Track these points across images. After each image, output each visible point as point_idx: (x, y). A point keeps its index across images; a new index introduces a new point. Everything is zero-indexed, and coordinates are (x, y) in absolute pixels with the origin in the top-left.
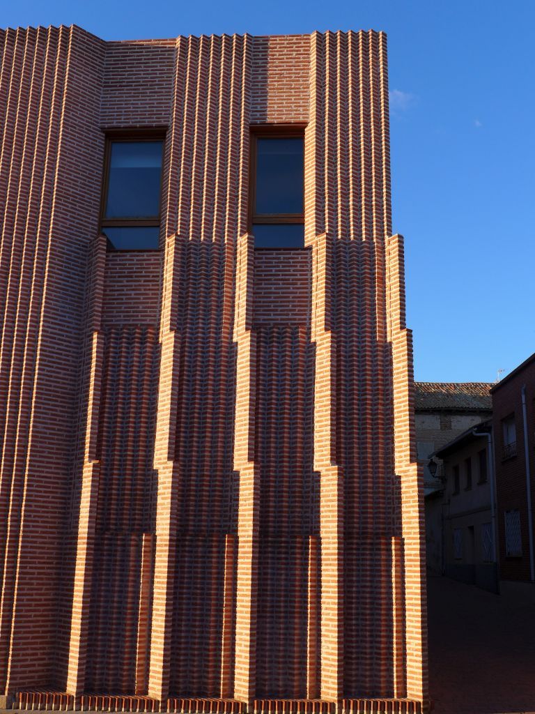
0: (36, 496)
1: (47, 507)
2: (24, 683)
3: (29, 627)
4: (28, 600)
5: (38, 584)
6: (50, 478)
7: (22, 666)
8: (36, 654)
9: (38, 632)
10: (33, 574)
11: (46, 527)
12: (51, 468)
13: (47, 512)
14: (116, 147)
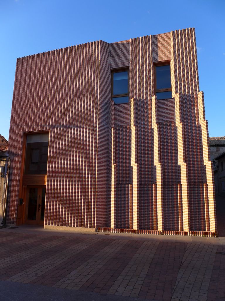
0: (99, 175)
1: (103, 178)
2: (100, 225)
3: (100, 210)
4: (99, 203)
5: (102, 199)
6: (103, 169)
7: (99, 221)
8: (102, 217)
9: (102, 211)
10: (100, 196)
11: (103, 183)
12: (103, 167)
13: (103, 179)
14: (114, 74)
